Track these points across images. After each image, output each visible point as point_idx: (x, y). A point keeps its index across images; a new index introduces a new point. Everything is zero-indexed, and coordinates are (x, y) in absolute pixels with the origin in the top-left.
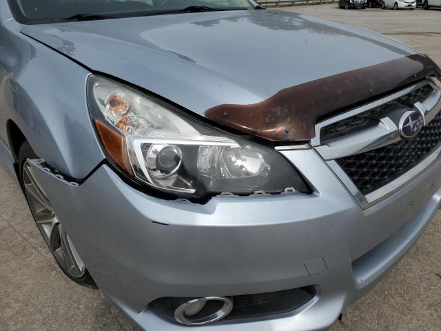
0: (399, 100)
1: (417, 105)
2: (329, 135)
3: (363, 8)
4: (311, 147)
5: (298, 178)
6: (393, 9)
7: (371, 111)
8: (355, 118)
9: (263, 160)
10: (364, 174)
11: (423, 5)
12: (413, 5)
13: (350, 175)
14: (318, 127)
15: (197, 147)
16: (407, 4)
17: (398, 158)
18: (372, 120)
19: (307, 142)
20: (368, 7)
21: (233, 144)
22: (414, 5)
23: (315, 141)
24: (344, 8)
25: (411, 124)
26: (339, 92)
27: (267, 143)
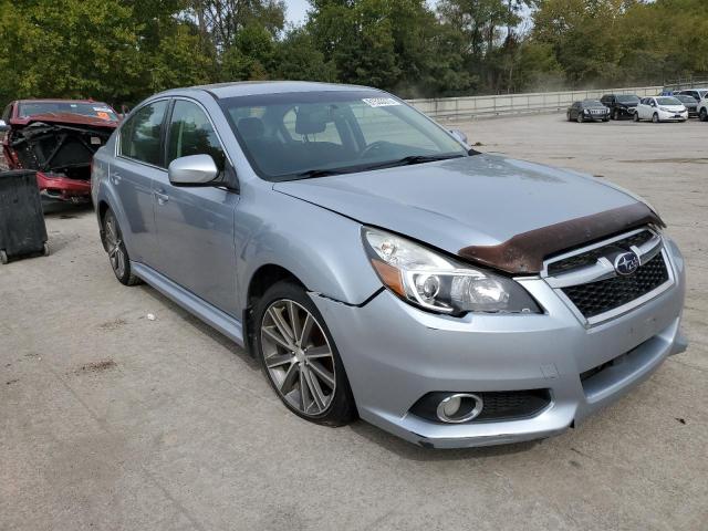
0: (616, 243)
1: (634, 248)
2: (555, 270)
3: (605, 120)
4: (541, 278)
5: (532, 302)
6: (651, 122)
7: (590, 252)
8: (576, 257)
9: (502, 290)
10: (585, 302)
11: (699, 115)
12: (682, 115)
13: (574, 301)
14: (546, 263)
15: (453, 277)
16: (673, 115)
17: (616, 292)
18: (591, 259)
19: (538, 274)
20: (612, 118)
21: (480, 275)
22: (685, 115)
23: (544, 273)
24: (576, 121)
25: (625, 263)
26: (561, 237)
27: (507, 275)
